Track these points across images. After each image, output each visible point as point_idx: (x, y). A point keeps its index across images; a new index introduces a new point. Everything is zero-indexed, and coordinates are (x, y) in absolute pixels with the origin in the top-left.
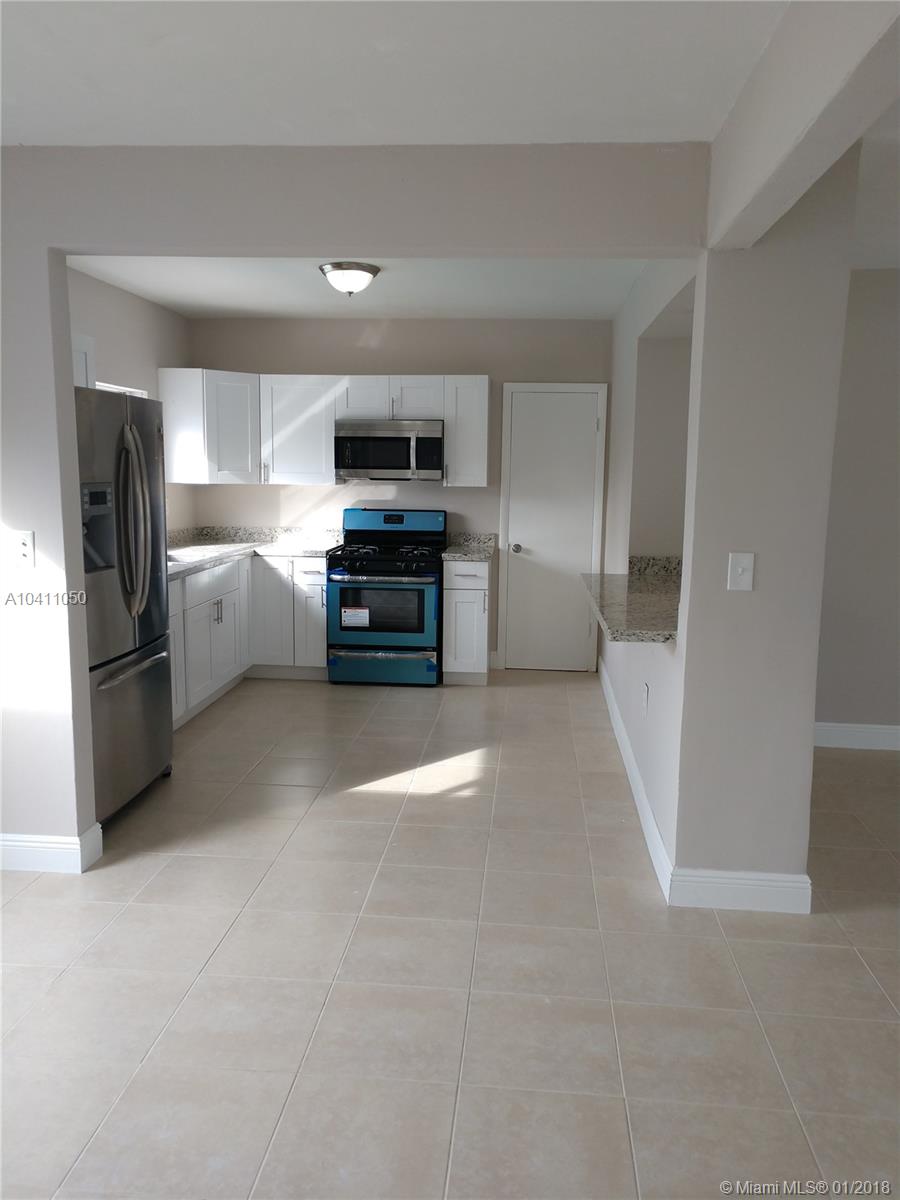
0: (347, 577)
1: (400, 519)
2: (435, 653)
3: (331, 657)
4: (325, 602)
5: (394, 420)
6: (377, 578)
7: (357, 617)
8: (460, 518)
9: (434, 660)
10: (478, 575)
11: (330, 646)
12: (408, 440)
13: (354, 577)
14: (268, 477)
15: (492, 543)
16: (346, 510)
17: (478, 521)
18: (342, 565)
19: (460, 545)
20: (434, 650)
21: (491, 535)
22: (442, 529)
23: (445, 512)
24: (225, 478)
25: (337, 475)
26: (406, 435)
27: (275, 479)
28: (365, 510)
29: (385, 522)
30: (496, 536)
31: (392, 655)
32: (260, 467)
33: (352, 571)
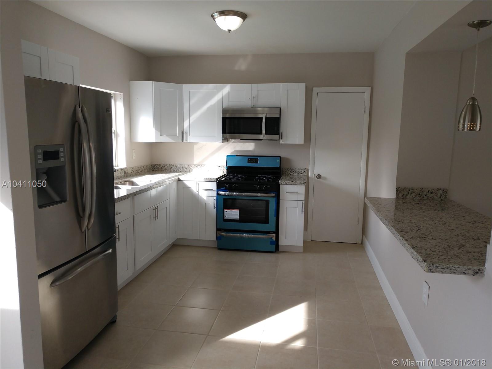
0: (227, 193)
1: (256, 161)
2: (275, 235)
3: (218, 235)
4: (215, 206)
5: (254, 108)
6: (243, 194)
7: (233, 214)
8: (288, 160)
9: (274, 239)
10: (299, 193)
11: (218, 230)
12: (261, 118)
13: (231, 193)
14: (187, 138)
15: (305, 174)
16: (228, 156)
17: (298, 162)
18: (225, 187)
19: (288, 175)
20: (274, 233)
21: (304, 169)
22: (278, 166)
23: (280, 157)
24: (164, 139)
25: (223, 137)
26: (260, 116)
27: (190, 140)
28: (238, 156)
29: (248, 162)
30: (308, 170)
31: (251, 236)
32: (183, 134)
33: (230, 190)
